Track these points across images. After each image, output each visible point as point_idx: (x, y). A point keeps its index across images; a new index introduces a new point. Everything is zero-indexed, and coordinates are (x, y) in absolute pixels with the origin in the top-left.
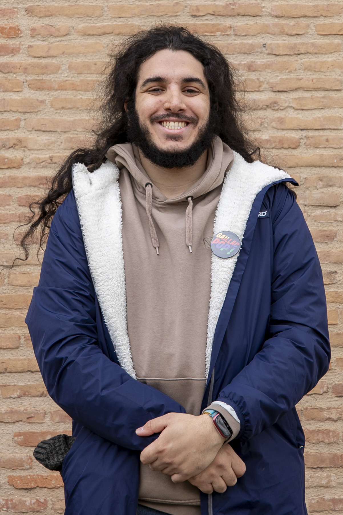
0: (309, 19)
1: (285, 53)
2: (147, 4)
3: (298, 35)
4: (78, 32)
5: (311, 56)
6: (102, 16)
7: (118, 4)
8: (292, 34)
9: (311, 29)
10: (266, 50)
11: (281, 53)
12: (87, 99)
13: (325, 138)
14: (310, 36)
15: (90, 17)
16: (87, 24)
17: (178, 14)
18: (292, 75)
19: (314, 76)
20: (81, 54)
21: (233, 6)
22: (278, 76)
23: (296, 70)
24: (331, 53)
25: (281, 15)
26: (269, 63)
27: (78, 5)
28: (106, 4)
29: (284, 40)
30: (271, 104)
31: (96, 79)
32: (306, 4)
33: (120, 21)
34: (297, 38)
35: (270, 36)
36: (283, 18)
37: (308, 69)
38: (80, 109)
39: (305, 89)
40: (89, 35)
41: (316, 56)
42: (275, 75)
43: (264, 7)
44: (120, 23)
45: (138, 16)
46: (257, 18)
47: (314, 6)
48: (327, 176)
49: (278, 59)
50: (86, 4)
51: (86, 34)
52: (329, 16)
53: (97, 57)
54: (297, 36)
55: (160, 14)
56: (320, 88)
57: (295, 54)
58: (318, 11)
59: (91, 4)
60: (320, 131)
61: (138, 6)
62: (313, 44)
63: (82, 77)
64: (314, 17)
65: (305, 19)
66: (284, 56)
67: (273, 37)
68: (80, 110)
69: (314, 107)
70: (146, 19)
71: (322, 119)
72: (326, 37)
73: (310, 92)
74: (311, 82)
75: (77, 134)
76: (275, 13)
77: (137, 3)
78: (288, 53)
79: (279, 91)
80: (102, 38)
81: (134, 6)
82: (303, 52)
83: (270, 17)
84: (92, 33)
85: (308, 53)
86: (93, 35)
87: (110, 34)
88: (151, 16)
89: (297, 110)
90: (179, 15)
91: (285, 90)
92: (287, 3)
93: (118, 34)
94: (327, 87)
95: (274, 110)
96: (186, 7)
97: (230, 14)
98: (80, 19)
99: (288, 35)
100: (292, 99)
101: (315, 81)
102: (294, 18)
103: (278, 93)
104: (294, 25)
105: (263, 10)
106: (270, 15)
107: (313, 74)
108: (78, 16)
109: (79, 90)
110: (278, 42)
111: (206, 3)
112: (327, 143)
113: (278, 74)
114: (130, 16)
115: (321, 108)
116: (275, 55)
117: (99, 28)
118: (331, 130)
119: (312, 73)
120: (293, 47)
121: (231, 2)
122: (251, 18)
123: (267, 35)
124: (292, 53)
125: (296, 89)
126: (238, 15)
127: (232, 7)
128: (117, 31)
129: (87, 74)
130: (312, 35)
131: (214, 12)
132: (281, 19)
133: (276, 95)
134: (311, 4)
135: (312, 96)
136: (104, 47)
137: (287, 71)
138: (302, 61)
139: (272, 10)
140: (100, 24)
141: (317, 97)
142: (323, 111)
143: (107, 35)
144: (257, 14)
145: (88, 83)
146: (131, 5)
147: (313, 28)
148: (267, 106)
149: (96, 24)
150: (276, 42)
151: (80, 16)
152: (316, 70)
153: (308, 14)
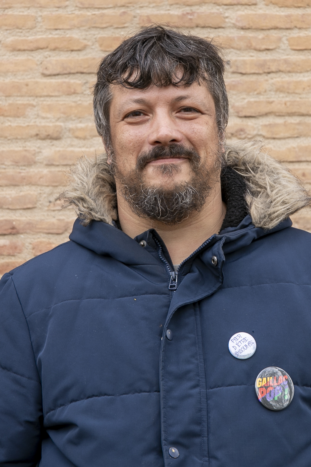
0: (281, 31)
1: (253, 71)
2: (89, 14)
3: (268, 50)
4: (6, 47)
5: (283, 75)
6: (35, 27)
7: (54, 13)
8: (261, 49)
9: (284, 44)
10: (231, 67)
11: (248, 71)
12: (16, 126)
13: (300, 172)
14: (282, 51)
15: (21, 29)
16: (16, 38)
17: (126, 25)
18: (261, 97)
19: (287, 99)
20: (10, 74)
21: (191, 15)
22: (244, 99)
23: (265, 91)
24: (307, 71)
25: (247, 26)
26: (234, 83)
27: (6, 15)
28: (40, 14)
29: (252, 56)
30: (236, 132)
31: (28, 102)
32: (278, 13)
33: (57, 34)
34: (267, 54)
35: (235, 51)
36: (250, 30)
37: (279, 90)
38: (9, 138)
39: (277, 114)
40: (19, 50)
41: (290, 74)
42: (242, 97)
43: (227, 17)
44: (56, 36)
45: (78, 28)
46: (220, 30)
47: (287, 16)
48: (304, 218)
49: (245, 78)
50: (16, 13)
51: (16, 49)
52: (304, 27)
53: (29, 77)
54: (267, 52)
55: (104, 26)
56: (295, 112)
57: (265, 73)
58: (291, 22)
59: (21, 14)
60: (294, 164)
61: (78, 16)
62: (286, 61)
63: (11, 101)
64: (287, 29)
65: (276, 31)
66: (251, 76)
67: (238, 52)
68: (9, 140)
69: (287, 135)
70: (87, 31)
71: (297, 150)
72: (301, 52)
73: (283, 118)
74: (284, 105)
75: (5, 169)
76: (240, 24)
77: (77, 12)
78: (257, 72)
79: (246, 117)
80: (34, 54)
81: (73, 15)
82: (274, 70)
83: (235, 29)
84: (22, 48)
85: (280, 71)
86: (24, 50)
87: (44, 50)
88: (93, 27)
89: (268, 138)
90: (127, 27)
91: (253, 115)
92: (254, 13)
93: (54, 49)
94: (303, 111)
95: (240, 139)
96: (135, 17)
97: (187, 25)
98: (8, 31)
99: (256, 49)
100: (262, 126)
101: (288, 104)
102: (263, 30)
103: (244, 119)
104: (263, 39)
105: (227, 20)
106: (235, 26)
107: (286, 97)
108: (6, 28)
109: (7, 116)
110: (245, 58)
111: (158, 12)
112: (303, 178)
113: (245, 96)
114: (68, 27)
115: (296, 136)
116: (241, 73)
117: (31, 42)
118: (307, 163)
119: (284, 95)
120: (262, 65)
121: (188, 11)
122: (213, 30)
123: (232, 50)
124: (261, 72)
125: (266, 114)
126: (197, 26)
127: (190, 17)
128: (52, 46)
129: (17, 96)
130: (284, 50)
131: (169, 23)
132: (248, 31)
133: (242, 121)
134: (283, 14)
135: (285, 122)
136: (37, 65)
137: (256, 93)
138: (273, 81)
139: (237, 21)
140: (33, 37)
141: (291, 123)
142: (298, 140)
143: (41, 51)
144: (220, 25)
145: (18, 108)
146: (69, 14)
147: (286, 42)
148: (232, 134)
149: (28, 37)
150: (241, 58)
151: (9, 28)
152: (290, 91)
153: (280, 25)
